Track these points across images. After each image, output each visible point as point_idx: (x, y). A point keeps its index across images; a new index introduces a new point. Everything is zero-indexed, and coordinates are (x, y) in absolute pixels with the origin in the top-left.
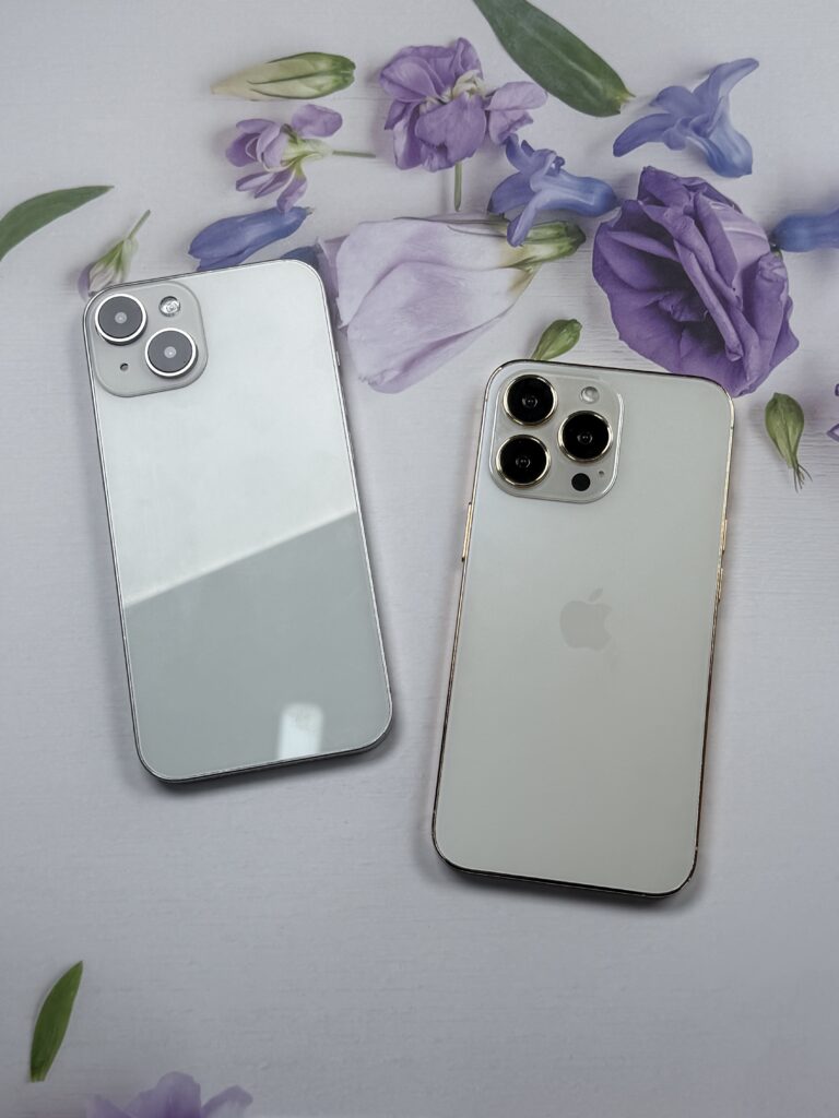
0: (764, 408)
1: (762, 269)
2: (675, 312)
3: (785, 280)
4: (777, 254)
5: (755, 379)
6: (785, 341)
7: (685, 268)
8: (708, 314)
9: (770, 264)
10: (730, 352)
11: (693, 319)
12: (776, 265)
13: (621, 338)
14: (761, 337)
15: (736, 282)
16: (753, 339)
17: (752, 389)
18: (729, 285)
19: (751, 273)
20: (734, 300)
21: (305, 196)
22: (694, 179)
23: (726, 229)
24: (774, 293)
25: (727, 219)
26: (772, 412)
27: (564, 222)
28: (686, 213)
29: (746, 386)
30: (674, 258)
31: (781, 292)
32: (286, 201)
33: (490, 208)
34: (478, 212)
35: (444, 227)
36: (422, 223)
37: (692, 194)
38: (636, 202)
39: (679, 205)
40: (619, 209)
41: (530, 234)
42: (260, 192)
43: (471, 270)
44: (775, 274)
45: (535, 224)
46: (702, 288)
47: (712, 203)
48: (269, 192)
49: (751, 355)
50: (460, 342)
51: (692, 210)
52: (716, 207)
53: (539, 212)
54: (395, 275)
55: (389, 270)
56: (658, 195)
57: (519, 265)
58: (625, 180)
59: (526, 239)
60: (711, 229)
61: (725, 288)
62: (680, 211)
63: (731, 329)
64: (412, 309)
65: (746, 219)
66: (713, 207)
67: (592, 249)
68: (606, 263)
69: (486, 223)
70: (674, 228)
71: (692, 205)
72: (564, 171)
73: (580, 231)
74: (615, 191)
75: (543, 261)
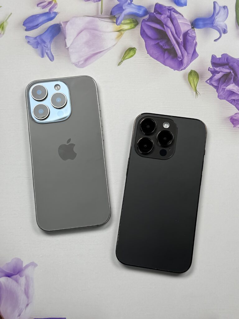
0: (188, 74)
1: (189, 33)
2: (163, 46)
3: (195, 37)
4: (193, 29)
5: (186, 66)
6: (194, 54)
7: (167, 33)
8: (173, 46)
9: (191, 32)
10: (179, 57)
11: (169, 48)
12: (193, 32)
13: (148, 53)
14: (188, 53)
15: (181, 37)
16: (185, 54)
17: (185, 68)
18: (179, 38)
19: (186, 35)
20: (181, 42)
21: (57, 9)
22: (170, 7)
23: (179, 22)
24: (192, 41)
25: (179, 19)
26: (190, 75)
27: (133, 19)
28: (168, 17)
29: (183, 68)
30: (164, 30)
31: (194, 40)
32: (51, 10)
33: (111, 14)
34: (108, 15)
35: (97, 19)
36: (91, 18)
37: (170, 11)
38: (153, 13)
39: (166, 14)
40: (148, 15)
41: (123, 22)
42: (44, 7)
43: (105, 32)
44: (193, 35)
45: (124, 19)
46: (172, 39)
47: (175, 14)
48: (46, 8)
49: (185, 59)
50: (101, 54)
51: (169, 16)
52: (176, 15)
53: (125, 15)
54: (83, 33)
55: (81, 31)
56: (160, 11)
57: (119, 31)
58: (150, 7)
59: (121, 23)
60: (175, 22)
61: (178, 39)
62: (166, 16)
63: (179, 51)
64: (87, 43)
65: (185, 19)
66: (175, 15)
67: (140, 27)
68: (144, 31)
69: (110, 18)
70: (164, 21)
71: (169, 14)
72: (133, 3)
73: (137, 21)
74: (147, 10)
75: (126, 30)
